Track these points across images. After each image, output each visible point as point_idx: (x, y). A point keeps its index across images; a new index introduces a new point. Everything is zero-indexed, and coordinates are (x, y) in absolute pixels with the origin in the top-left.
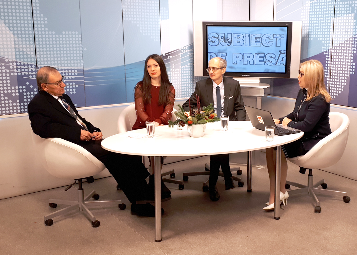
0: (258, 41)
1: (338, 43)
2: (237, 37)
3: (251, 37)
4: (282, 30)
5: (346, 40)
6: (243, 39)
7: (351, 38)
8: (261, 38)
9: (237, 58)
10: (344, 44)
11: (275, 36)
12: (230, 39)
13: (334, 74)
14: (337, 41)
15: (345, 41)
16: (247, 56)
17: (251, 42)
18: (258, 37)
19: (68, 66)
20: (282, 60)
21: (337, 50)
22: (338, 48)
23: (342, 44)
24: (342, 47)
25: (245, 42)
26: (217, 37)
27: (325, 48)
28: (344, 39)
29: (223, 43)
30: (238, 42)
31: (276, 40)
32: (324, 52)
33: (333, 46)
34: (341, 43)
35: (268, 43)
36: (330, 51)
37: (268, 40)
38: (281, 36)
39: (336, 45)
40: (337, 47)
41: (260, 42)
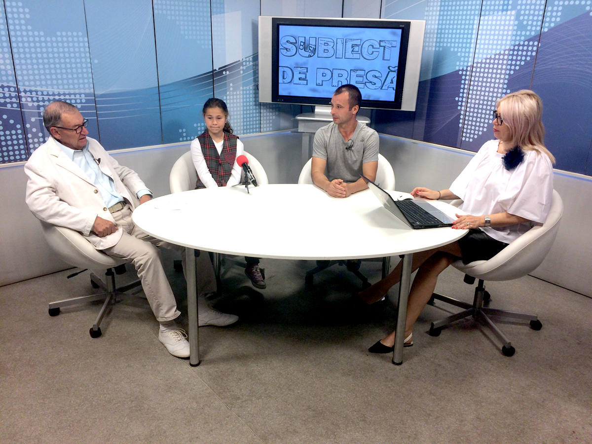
0: (356, 50)
1: (485, 56)
2: (325, 43)
3: (346, 44)
4: (394, 34)
5: (498, 52)
6: (332, 47)
7: (506, 50)
8: (360, 46)
9: (323, 76)
10: (495, 59)
11: (382, 44)
12: (313, 47)
13: (473, 106)
14: (483, 54)
15: (495, 55)
16: (339, 74)
17: (345, 53)
18: (356, 45)
19: (69, 89)
20: (392, 82)
21: (481, 68)
22: (483, 65)
23: (490, 59)
24: (490, 63)
25: (335, 52)
26: (295, 43)
27: (462, 64)
28: (494, 52)
29: (302, 52)
30: (325, 51)
31: (384, 49)
32: (459, 70)
33: (475, 61)
34: (489, 57)
35: (372, 54)
36: (469, 69)
37: (371, 50)
38: (391, 44)
39: (480, 61)
40: (481, 63)
41: (360, 52)
